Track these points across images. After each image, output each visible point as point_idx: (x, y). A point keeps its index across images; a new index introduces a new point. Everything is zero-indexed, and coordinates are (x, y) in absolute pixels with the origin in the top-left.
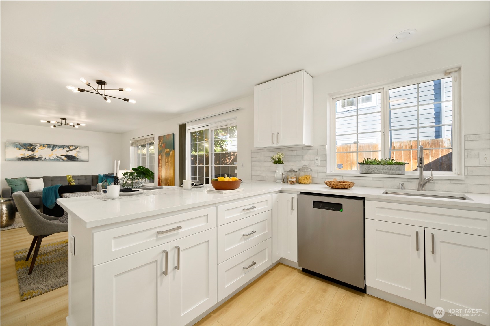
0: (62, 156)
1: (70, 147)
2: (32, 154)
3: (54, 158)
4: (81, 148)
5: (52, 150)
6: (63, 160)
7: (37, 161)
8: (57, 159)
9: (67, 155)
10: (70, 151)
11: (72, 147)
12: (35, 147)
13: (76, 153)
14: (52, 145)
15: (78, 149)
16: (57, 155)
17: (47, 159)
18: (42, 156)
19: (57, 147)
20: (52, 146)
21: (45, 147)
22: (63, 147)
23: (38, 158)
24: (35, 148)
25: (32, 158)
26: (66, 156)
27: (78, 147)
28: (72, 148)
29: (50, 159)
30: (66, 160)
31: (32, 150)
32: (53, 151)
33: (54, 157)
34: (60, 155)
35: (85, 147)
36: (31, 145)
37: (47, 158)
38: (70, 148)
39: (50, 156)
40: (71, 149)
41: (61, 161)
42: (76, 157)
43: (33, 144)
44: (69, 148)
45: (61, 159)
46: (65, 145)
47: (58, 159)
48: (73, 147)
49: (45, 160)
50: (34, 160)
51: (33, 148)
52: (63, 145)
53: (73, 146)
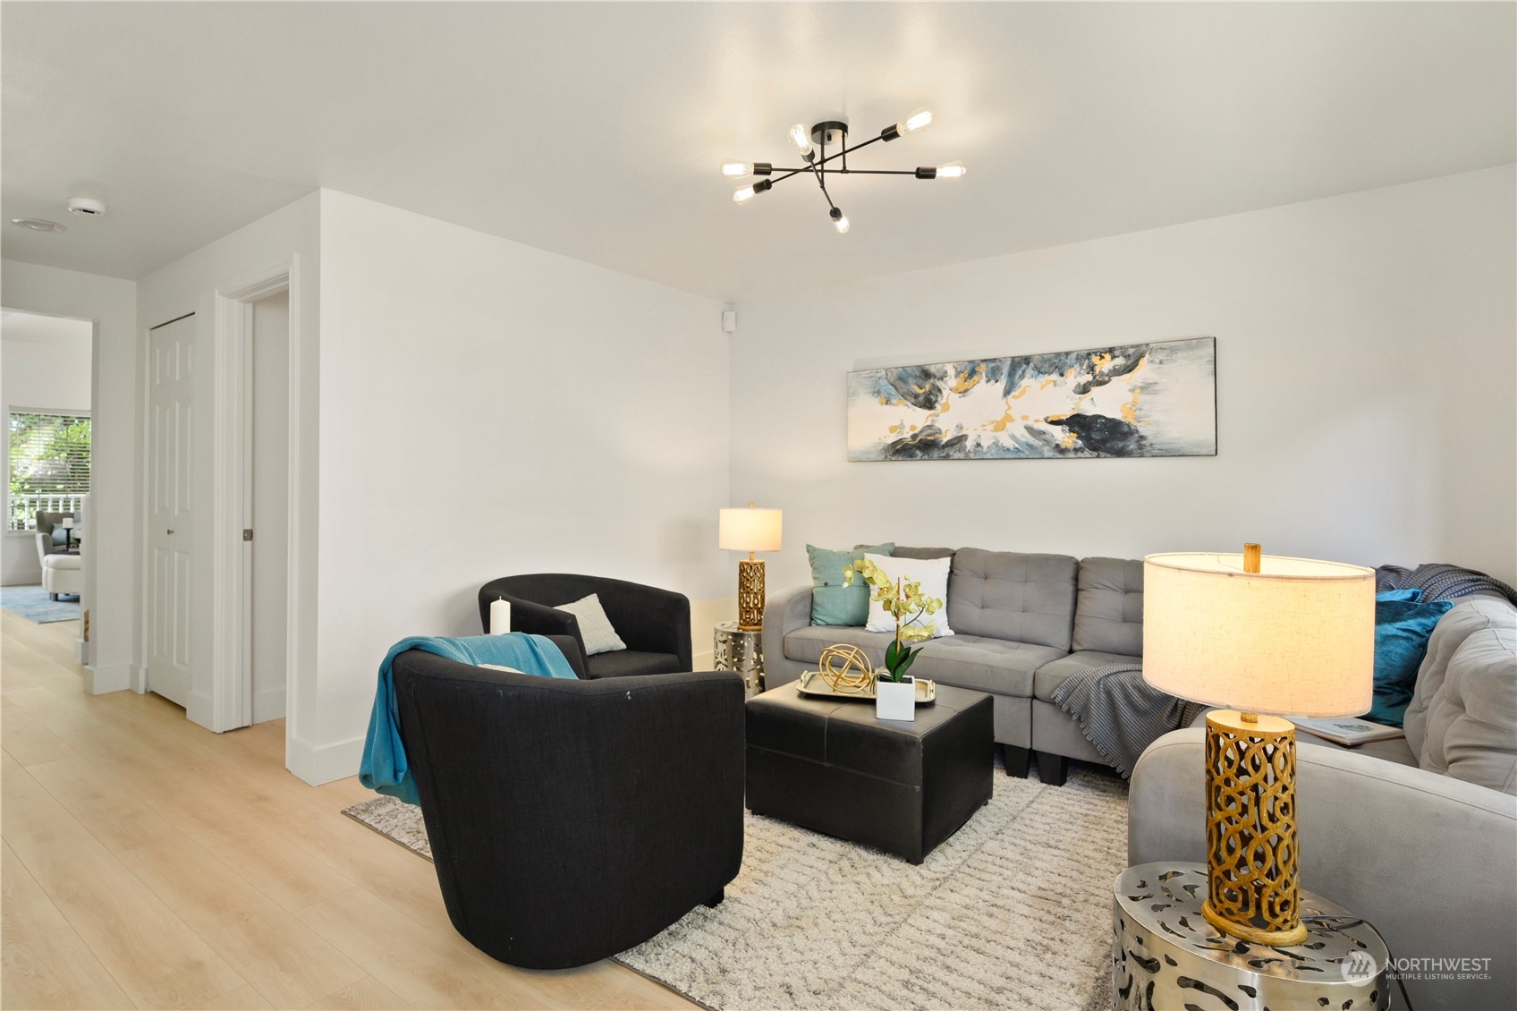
0: (1053, 423)
1: (1095, 359)
2: (929, 423)
3: (1013, 437)
4: (1161, 356)
5: (1007, 392)
6: (1061, 451)
7: (947, 457)
8: (1030, 446)
9: (1078, 415)
10: (1095, 390)
11: (1108, 356)
12: (939, 383)
13: (1130, 397)
14: (1009, 362)
15: (1144, 371)
16: (1030, 423)
17: (985, 449)
18: (964, 432)
19: (1030, 371)
20: (1005, 370)
21: (976, 378)
22: (1055, 364)
23: (950, 444)
24: (940, 391)
25: (924, 447)
26: (1078, 423)
27: (1142, 356)
28: (1105, 365)
29: (996, 444)
30: (1076, 450)
31: (928, 404)
32: (1010, 397)
33: (1018, 435)
34: (1046, 420)
35: (1190, 348)
36: (926, 374)
37: (985, 443)
38: (1097, 369)
39: (1000, 426)
40: (1102, 374)
41: (1047, 454)
42: (1129, 426)
43: (933, 370)
44: (1092, 368)
45: (1047, 442)
46: (1067, 354)
47: (1034, 448)
48: (1113, 357)
49: (978, 454)
50: (936, 454)
51: (930, 393)
52: (1058, 355)
53: (1111, 350)
